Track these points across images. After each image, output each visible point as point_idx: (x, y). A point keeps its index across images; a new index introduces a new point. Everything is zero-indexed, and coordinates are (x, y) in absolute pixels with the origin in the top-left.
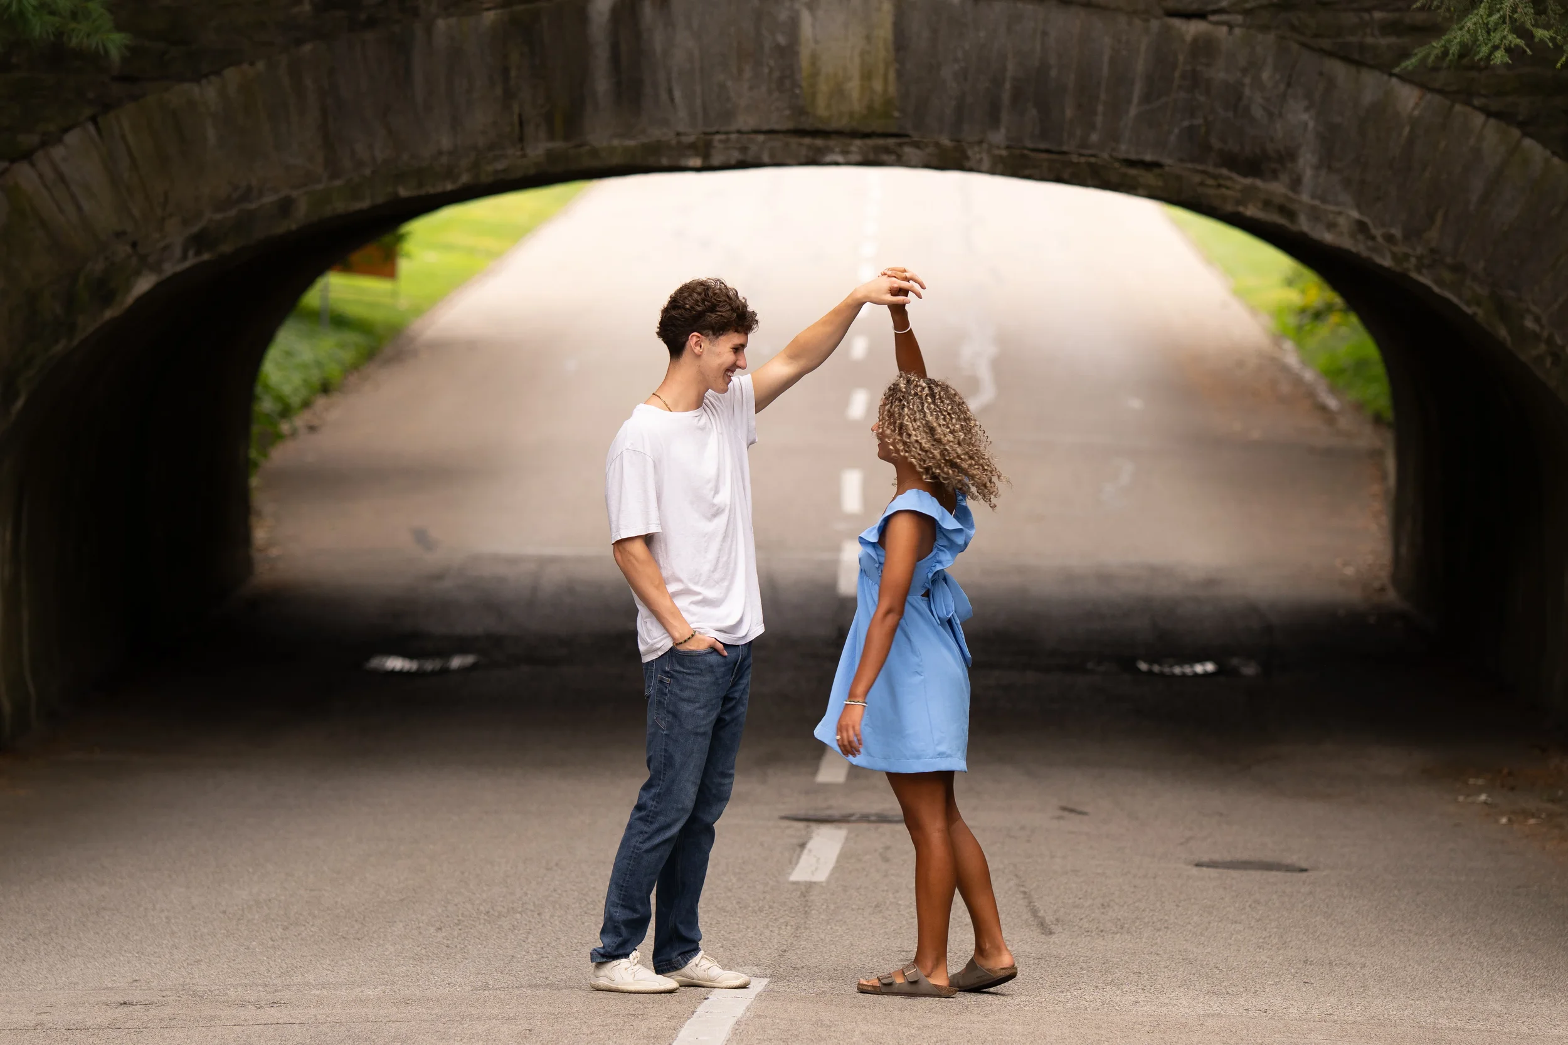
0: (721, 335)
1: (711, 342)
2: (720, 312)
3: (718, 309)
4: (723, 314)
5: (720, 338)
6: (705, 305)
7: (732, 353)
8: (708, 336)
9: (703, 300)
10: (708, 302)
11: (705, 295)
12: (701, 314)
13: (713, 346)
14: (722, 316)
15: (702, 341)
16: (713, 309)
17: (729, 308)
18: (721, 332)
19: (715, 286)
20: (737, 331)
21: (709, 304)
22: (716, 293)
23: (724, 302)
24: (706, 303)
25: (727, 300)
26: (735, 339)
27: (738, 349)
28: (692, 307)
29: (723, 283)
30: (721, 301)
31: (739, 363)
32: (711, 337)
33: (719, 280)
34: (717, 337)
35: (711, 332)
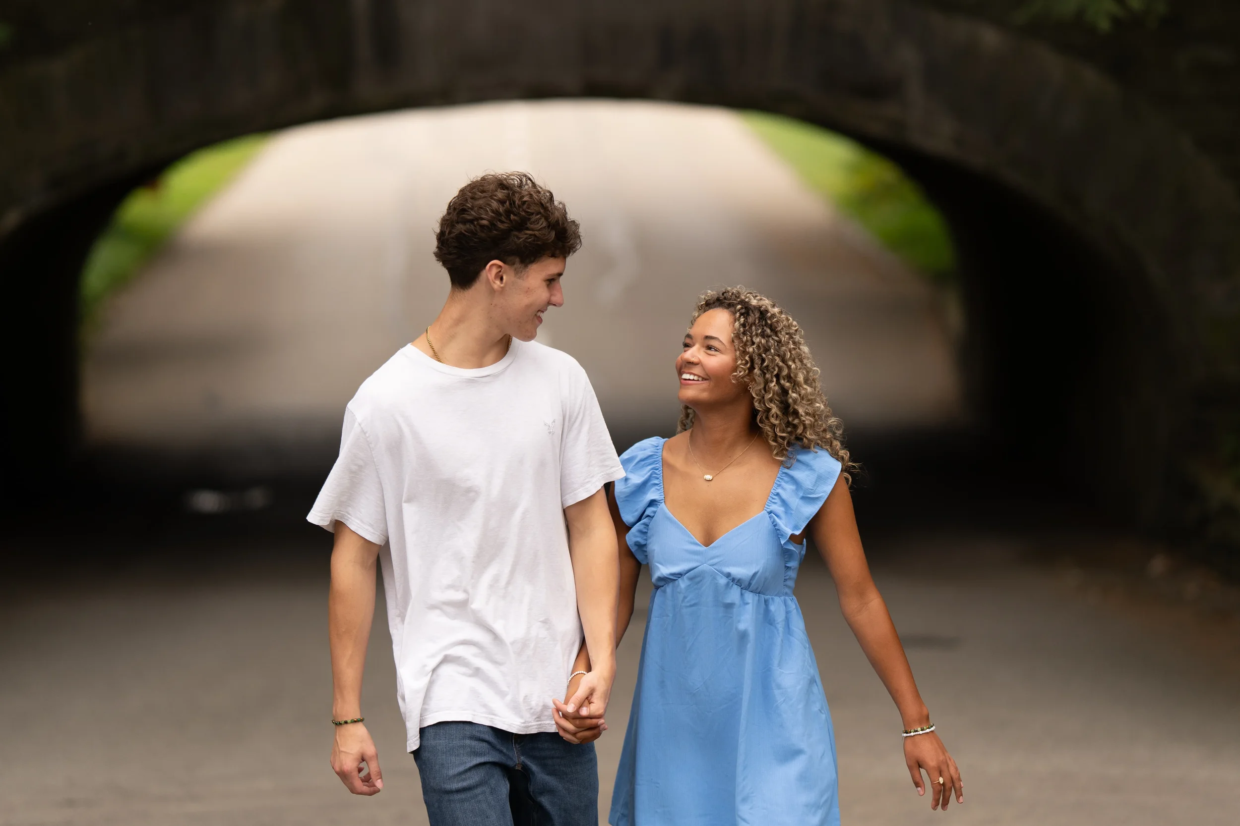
0: (532, 262)
1: (517, 272)
2: (533, 230)
3: (529, 225)
4: (536, 233)
5: (530, 266)
6: (510, 220)
7: (545, 289)
8: (514, 264)
9: (508, 212)
10: (515, 215)
11: (510, 204)
12: (506, 234)
13: (520, 278)
14: (535, 235)
15: (504, 273)
16: (521, 225)
17: (544, 224)
18: (532, 259)
19: (520, 186)
20: (553, 256)
21: (516, 218)
22: (525, 201)
23: (537, 214)
24: (512, 217)
25: (542, 211)
26: (550, 267)
27: (551, 281)
28: (492, 224)
29: (530, 179)
30: (532, 214)
31: (554, 299)
32: (517, 265)
33: (525, 176)
34: (526, 266)
35: (517, 260)
